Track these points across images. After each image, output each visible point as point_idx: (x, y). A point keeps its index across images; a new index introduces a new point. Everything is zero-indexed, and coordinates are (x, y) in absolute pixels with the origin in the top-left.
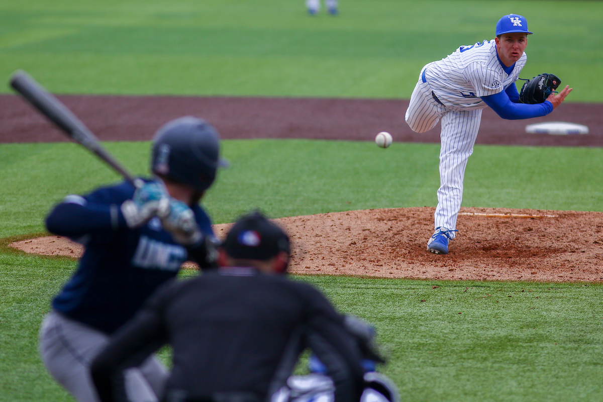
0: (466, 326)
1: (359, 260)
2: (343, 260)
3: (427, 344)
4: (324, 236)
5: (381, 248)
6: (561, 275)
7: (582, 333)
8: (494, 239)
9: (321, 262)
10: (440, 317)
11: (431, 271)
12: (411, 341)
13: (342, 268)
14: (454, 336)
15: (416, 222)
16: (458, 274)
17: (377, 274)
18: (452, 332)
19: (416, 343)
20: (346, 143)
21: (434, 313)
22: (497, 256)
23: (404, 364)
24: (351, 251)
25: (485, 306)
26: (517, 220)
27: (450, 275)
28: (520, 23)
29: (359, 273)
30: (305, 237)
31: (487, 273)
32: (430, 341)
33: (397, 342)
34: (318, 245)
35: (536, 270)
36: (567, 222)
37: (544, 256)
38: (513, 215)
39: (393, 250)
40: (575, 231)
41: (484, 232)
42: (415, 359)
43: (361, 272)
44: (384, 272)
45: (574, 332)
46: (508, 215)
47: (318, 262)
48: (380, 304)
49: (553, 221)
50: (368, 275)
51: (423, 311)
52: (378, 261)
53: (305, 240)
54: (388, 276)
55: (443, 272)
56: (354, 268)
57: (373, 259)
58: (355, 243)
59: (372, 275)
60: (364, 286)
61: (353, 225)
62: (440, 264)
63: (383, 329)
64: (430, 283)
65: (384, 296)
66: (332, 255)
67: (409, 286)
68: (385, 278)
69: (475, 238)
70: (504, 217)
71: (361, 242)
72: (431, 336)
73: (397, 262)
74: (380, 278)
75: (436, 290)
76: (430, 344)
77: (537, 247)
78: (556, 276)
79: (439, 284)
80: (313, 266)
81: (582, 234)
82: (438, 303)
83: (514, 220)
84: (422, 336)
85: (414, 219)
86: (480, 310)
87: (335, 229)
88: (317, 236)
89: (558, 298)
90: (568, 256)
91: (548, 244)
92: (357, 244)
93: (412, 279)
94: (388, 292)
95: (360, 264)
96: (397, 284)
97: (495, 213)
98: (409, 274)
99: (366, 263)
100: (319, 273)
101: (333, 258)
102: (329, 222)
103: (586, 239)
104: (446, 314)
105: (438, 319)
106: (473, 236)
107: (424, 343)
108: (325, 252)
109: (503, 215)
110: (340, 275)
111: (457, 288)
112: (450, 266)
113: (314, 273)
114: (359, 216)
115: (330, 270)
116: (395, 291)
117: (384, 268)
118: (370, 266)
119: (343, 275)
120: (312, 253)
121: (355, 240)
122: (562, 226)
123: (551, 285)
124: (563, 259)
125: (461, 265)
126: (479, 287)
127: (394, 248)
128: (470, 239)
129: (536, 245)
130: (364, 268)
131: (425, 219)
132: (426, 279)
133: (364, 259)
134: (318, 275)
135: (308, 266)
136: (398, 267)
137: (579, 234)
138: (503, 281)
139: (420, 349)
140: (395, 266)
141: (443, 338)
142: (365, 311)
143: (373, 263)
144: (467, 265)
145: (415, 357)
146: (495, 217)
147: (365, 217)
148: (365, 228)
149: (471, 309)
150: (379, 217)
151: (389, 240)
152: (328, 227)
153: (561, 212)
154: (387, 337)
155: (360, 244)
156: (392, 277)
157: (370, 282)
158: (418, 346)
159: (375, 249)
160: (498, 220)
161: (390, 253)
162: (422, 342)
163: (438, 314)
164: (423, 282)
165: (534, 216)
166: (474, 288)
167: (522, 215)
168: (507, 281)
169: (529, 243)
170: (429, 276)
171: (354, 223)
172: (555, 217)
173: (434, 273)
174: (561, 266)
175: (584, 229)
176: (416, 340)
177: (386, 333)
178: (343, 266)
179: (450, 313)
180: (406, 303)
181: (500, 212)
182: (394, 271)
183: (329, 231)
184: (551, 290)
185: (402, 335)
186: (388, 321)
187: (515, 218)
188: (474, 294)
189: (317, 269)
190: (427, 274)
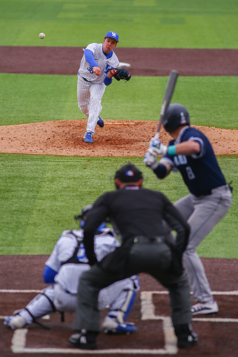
0: (106, 182)
1: (53, 147)
2: (45, 147)
3: (93, 192)
4: (35, 135)
5: (61, 141)
6: (140, 153)
7: (156, 185)
8: (109, 135)
9: (36, 148)
10: (94, 177)
11: (85, 152)
12: (85, 190)
13: (46, 151)
14: (103, 187)
15: (74, 128)
16: (96, 153)
17: (62, 154)
18: (101, 185)
19: (88, 191)
20: (24, 75)
21: (91, 175)
22: (112, 144)
23: (86, 202)
24: (48, 142)
25: (112, 170)
26: (118, 126)
27: (93, 154)
28: (115, 36)
29: (53, 154)
30: (27, 135)
31: (109, 153)
32: (93, 190)
33: (80, 191)
34: (34, 139)
35: (129, 151)
36: (139, 127)
37: (132, 144)
38: (116, 123)
39: (66, 141)
40: (143, 131)
41: (104, 132)
42: (90, 200)
43: (54, 153)
44: (64, 152)
45: (153, 184)
46: (114, 123)
47: (35, 148)
48: (67, 170)
49: (133, 127)
50: (57, 154)
51: (86, 174)
52: (61, 147)
53: (27, 137)
54: (66, 154)
55: (89, 152)
56: (51, 151)
57: (58, 146)
58: (50, 139)
59: (60, 154)
60: (58, 161)
61: (47, 129)
62: (88, 148)
63: (72, 184)
64: (85, 158)
65: (67, 166)
66: (40, 144)
67: (77, 160)
68: (66, 156)
69: (101, 135)
70: (112, 124)
71: (52, 138)
72: (93, 187)
73: (69, 148)
74: (63, 156)
75: (89, 162)
76: (94, 191)
77: (128, 139)
78: (138, 153)
79: (90, 159)
80: (33, 150)
81: (147, 132)
82: (92, 169)
83: (116, 126)
84: (89, 187)
85: (73, 126)
86: (110, 173)
87: (40, 132)
88: (32, 135)
89: (142, 165)
90: (142, 143)
91: (132, 137)
92: (51, 139)
93: (77, 156)
94: (69, 163)
95: (53, 149)
96: (71, 159)
97: (108, 122)
98: (75, 153)
99: (56, 148)
100: (36, 153)
101: (41, 146)
102: (36, 128)
103: (148, 135)
104: (96, 175)
105: (94, 178)
106: (100, 134)
107: (91, 191)
108: (37, 143)
109: (111, 123)
110: (46, 155)
111: (97, 161)
112: (92, 149)
113: (34, 153)
114: (49, 125)
115: (41, 152)
116: (72, 163)
117: (64, 150)
118: (58, 149)
119: (47, 155)
120: (31, 143)
121: (49, 137)
122: (137, 129)
123: (137, 159)
124: (140, 145)
125: (97, 148)
126: (107, 160)
127: (67, 140)
128: (99, 136)
129: (127, 138)
130: (55, 151)
131: (78, 126)
132: (83, 156)
133: (55, 146)
134: (37, 155)
135: (31, 150)
136: (70, 150)
137: (145, 132)
138: (116, 157)
139: (90, 195)
140: (69, 149)
141: (99, 188)
142: (62, 174)
143: (59, 148)
144: (99, 149)
145: (89, 199)
146: (108, 124)
147: (52, 125)
148: (53, 131)
149: (106, 173)
150: (58, 125)
151: (64, 137)
152: (37, 130)
153: (136, 121)
154: (75, 188)
155: (52, 139)
156: (68, 155)
157: (60, 159)
158: (89, 193)
159: (59, 141)
160: (110, 126)
161: (66, 143)
162: (90, 191)
163: (93, 175)
164: (83, 158)
165: (125, 123)
166: (105, 161)
167: (119, 123)
168: (118, 157)
169: (124, 137)
170: (84, 155)
171: (47, 128)
172: (134, 124)
173: (86, 153)
174: (140, 148)
175: (147, 130)
176: (88, 190)
177: (74, 186)
178: (46, 150)
179: (98, 175)
180: (78, 169)
181: (110, 122)
182: (69, 152)
183: (37, 133)
184: (138, 161)
185: (81, 187)
186: (73, 179)
187: (117, 125)
188: (106, 164)
189: (35, 151)
190: (83, 153)
